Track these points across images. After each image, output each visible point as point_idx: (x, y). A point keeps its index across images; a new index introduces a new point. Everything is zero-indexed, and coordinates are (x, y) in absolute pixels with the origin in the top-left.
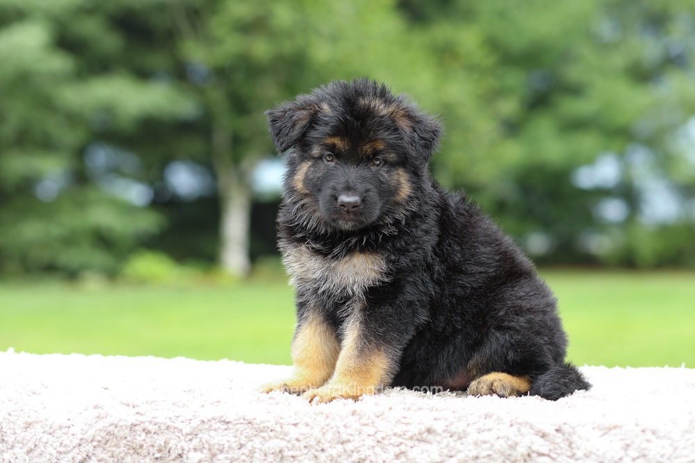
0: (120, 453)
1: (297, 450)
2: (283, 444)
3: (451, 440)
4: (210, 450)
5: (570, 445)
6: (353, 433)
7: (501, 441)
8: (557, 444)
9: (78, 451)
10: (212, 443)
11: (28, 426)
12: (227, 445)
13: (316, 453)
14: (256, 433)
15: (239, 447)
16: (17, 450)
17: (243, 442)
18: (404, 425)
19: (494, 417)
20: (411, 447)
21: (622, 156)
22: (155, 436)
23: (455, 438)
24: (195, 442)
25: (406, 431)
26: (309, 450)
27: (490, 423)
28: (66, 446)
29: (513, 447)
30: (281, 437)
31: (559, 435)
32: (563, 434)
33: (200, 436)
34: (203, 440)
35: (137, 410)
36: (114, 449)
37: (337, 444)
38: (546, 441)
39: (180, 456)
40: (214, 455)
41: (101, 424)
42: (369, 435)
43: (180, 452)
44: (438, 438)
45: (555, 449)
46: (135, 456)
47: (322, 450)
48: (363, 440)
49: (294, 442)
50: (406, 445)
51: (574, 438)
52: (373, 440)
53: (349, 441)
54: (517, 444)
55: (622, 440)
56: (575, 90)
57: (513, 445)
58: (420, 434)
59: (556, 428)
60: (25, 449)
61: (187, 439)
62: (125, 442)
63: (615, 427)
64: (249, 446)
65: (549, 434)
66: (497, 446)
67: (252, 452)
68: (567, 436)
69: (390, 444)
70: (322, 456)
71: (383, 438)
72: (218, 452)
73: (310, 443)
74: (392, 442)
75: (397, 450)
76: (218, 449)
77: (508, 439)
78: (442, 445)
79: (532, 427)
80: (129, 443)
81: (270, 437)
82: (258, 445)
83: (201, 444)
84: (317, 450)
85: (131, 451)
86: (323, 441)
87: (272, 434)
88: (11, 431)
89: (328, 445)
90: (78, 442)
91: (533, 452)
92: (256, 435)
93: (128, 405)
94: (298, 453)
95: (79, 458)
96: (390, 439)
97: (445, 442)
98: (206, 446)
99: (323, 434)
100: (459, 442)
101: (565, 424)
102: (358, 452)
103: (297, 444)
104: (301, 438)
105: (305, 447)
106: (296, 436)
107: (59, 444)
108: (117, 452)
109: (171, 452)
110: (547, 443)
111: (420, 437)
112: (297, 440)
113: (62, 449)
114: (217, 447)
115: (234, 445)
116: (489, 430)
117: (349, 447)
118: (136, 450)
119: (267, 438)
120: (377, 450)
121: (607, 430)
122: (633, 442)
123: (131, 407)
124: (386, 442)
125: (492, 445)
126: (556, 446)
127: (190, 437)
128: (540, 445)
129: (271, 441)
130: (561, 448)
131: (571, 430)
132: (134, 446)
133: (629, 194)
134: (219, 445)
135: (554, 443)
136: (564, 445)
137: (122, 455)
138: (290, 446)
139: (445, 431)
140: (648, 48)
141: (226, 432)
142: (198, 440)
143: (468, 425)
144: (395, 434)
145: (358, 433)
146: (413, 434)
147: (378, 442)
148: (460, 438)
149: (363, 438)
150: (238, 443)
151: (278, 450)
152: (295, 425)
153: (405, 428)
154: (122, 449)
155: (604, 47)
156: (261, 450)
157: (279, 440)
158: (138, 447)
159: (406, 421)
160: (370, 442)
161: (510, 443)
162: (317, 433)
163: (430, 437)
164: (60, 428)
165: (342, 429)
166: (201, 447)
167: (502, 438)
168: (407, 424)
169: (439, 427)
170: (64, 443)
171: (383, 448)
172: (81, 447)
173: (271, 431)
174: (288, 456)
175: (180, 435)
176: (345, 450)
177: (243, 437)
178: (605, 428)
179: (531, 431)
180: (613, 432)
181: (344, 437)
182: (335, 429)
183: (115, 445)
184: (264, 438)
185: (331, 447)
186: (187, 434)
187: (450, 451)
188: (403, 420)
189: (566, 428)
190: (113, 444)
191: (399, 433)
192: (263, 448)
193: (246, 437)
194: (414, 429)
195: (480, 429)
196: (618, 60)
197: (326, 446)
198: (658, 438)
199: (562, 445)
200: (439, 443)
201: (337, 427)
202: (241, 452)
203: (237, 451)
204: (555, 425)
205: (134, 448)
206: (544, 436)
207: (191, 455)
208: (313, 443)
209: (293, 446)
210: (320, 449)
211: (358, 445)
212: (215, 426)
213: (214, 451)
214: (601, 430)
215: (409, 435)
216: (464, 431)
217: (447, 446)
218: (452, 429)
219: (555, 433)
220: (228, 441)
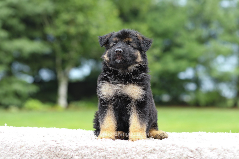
0: (52, 156)
1: (110, 156)
2: (106, 154)
3: (161, 153)
4: (81, 155)
5: (200, 154)
6: (129, 150)
7: (178, 153)
8: (196, 154)
9: (38, 156)
10: (82, 153)
11: (21, 147)
12: (87, 154)
13: (117, 157)
14: (97, 150)
15: (91, 154)
16: (17, 155)
17: (92, 153)
18: (146, 148)
19: (175, 145)
20: (148, 155)
21: (195, 69)
22: (63, 151)
23: (163, 152)
24: (77, 153)
25: (146, 150)
26: (115, 156)
27: (174, 148)
28: (34, 154)
29: (182, 155)
30: (105, 151)
31: (197, 151)
32: (198, 151)
33: (78, 151)
34: (79, 153)
35: (57, 142)
36: (50, 155)
37: (124, 154)
38: (192, 153)
39: (72, 157)
40: (83, 157)
41: (46, 147)
42: (134, 151)
43: (72, 156)
44: (157, 152)
45: (196, 156)
46: (57, 157)
47: (119, 156)
48: (132, 153)
49: (109, 153)
50: (147, 154)
51: (202, 152)
52: (136, 153)
53: (127, 153)
54: (183, 154)
55: (217, 153)
56: (179, 46)
57: (182, 154)
58: (151, 151)
59: (196, 149)
60: (20, 155)
61: (74, 152)
62: (53, 153)
63: (215, 149)
64: (95, 154)
65: (193, 151)
66: (176, 155)
67: (96, 156)
68: (199, 151)
69: (141, 154)
70: (119, 158)
71: (139, 152)
72: (84, 156)
73: (115, 153)
74: (142, 153)
75: (144, 156)
76: (84, 155)
77: (180, 152)
78: (158, 154)
79: (188, 149)
80: (55, 153)
81: (101, 152)
82: (97, 154)
83: (79, 154)
84: (117, 156)
85: (55, 156)
86: (119, 153)
87: (102, 150)
88: (16, 149)
89: (121, 154)
90: (38, 152)
91: (188, 156)
92: (97, 151)
93: (54, 141)
94: (111, 157)
95: (38, 158)
96: (141, 152)
97: (159, 153)
98: (80, 154)
99: (119, 150)
100: (164, 153)
101: (199, 148)
102: (131, 156)
103: (110, 154)
104: (112, 152)
105: (113, 155)
106: (110, 151)
107: (31, 153)
108: (51, 156)
109: (69, 156)
110: (193, 154)
111: (151, 152)
112: (111, 152)
113: (32, 155)
114: (84, 154)
115: (90, 154)
116: (174, 150)
117: (128, 155)
118: (57, 155)
119: (100, 152)
120: (137, 156)
121: (212, 150)
122: (221, 154)
123: (55, 142)
124: (140, 153)
125: (175, 154)
126: (196, 155)
127: (75, 151)
128: (190, 154)
129: (102, 153)
130: (198, 155)
131: (201, 150)
132: (56, 154)
133: (197, 81)
134: (85, 154)
135: (195, 154)
136: (199, 154)
137: (52, 157)
138: (108, 154)
139: (159, 150)
140: (203, 32)
141: (87, 150)
142: (78, 153)
143: (167, 148)
144: (143, 151)
145: (130, 150)
146: (149, 151)
147: (137, 153)
148: (164, 152)
149: (132, 152)
150: (91, 153)
151: (104, 156)
152: (110, 148)
153: (146, 149)
154: (52, 155)
155: (189, 31)
156: (98, 155)
157: (104, 153)
158: (58, 154)
159: (146, 146)
160: (134, 153)
161: (181, 154)
162: (117, 150)
163: (155, 152)
164: (32, 148)
165: (125, 149)
166: (79, 155)
167: (178, 152)
168: (147, 148)
169: (157, 148)
170: (33, 153)
171: (139, 155)
172: (39, 154)
173: (102, 149)
174: (107, 158)
175: (72, 151)
176: (126, 156)
177: (92, 152)
178: (212, 149)
179: (187, 150)
180: (215, 150)
181: (126, 152)
182: (123, 149)
183: (50, 154)
184: (99, 152)
185: (121, 155)
186: (74, 151)
187: (161, 156)
188: (145, 146)
189: (199, 149)
190: (50, 153)
191: (144, 150)
192: (99, 155)
193: (94, 151)
194: (149, 149)
195: (171, 149)
196: (194, 36)
197: (120, 154)
198: (229, 152)
199: (198, 154)
200: (157, 153)
201: (124, 148)
202: (92, 156)
203: (90, 156)
204: (195, 148)
205: (56, 155)
206: (192, 151)
207: (75, 157)
208: (116, 153)
209: (109, 154)
210: (118, 155)
211: (131, 154)
212: (84, 148)
213: (83, 156)
214: (210, 150)
215: (148, 151)
216: (165, 150)
217: (160, 154)
218: (162, 149)
219: (195, 150)
220: (88, 153)
